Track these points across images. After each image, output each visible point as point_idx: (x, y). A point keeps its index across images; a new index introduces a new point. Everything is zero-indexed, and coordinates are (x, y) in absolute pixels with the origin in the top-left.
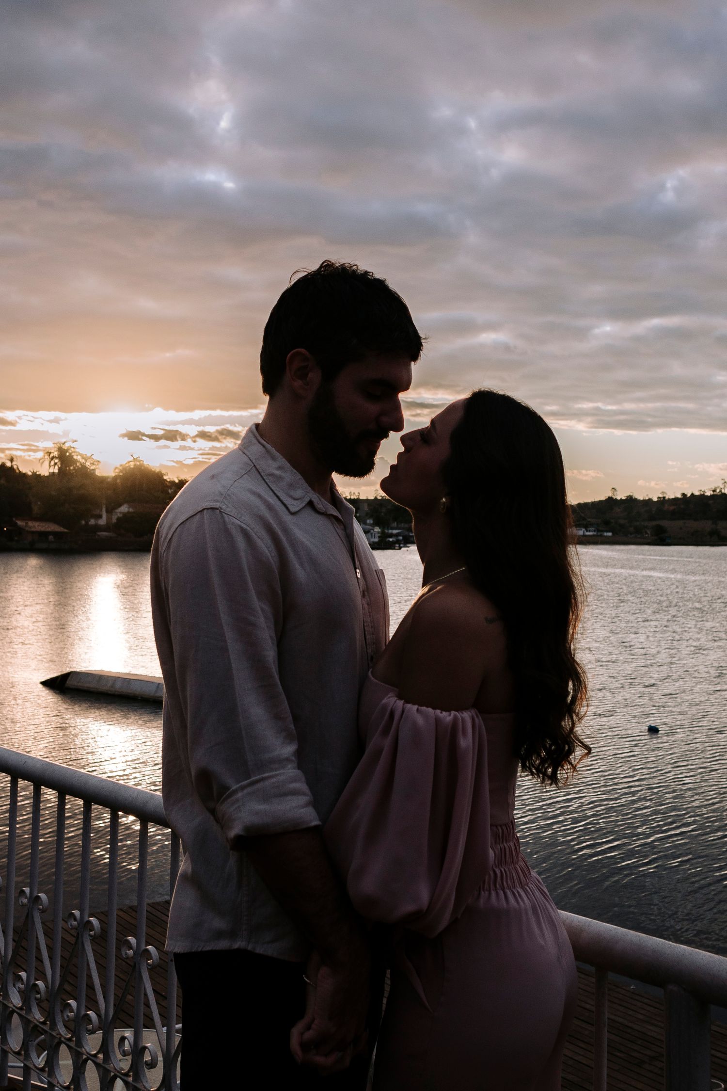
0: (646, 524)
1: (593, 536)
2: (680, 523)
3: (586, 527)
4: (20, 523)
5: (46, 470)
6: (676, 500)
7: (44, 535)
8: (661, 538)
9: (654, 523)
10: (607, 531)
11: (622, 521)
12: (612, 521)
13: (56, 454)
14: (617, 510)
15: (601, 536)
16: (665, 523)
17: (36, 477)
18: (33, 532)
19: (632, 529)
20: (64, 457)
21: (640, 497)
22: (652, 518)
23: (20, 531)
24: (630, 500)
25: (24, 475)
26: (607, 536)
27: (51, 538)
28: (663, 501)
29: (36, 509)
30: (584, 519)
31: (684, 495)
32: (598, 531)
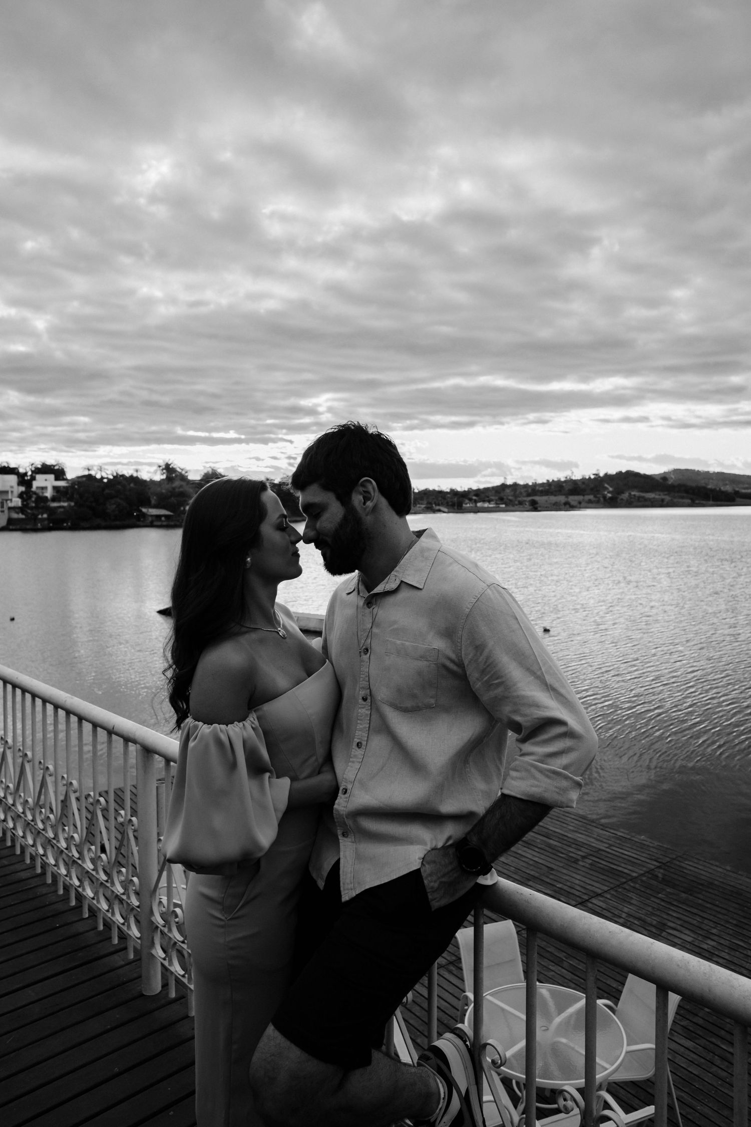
0: (525, 499)
1: (494, 507)
2: (545, 498)
3: (489, 501)
4: (144, 510)
5: (159, 477)
6: (543, 484)
7: (158, 517)
8: (535, 507)
9: (530, 498)
10: (502, 504)
11: (510, 498)
12: (505, 497)
13: (164, 467)
14: (508, 491)
15: (498, 507)
16: (537, 498)
17: (152, 482)
18: (152, 516)
19: (517, 502)
20: (168, 469)
21: (521, 482)
22: (529, 495)
23: (144, 515)
24: (515, 485)
25: (145, 481)
26: (502, 508)
27: (163, 519)
28: (535, 485)
29: (153, 502)
30: (488, 497)
31: (548, 481)
32: (497, 504)
